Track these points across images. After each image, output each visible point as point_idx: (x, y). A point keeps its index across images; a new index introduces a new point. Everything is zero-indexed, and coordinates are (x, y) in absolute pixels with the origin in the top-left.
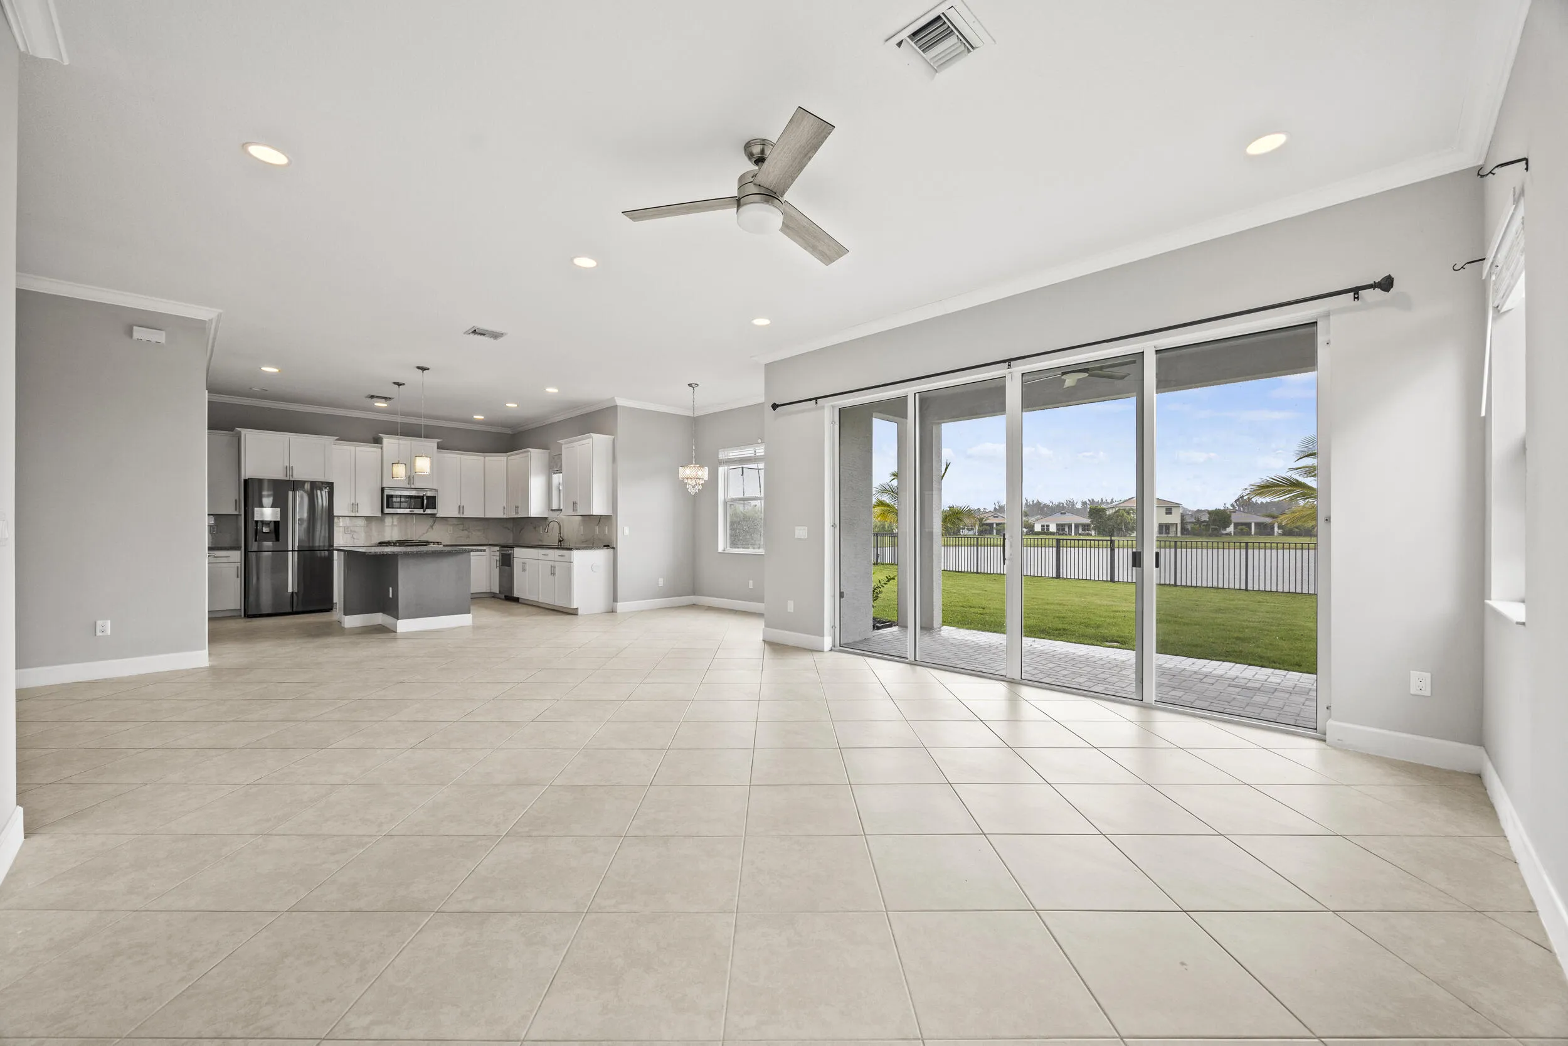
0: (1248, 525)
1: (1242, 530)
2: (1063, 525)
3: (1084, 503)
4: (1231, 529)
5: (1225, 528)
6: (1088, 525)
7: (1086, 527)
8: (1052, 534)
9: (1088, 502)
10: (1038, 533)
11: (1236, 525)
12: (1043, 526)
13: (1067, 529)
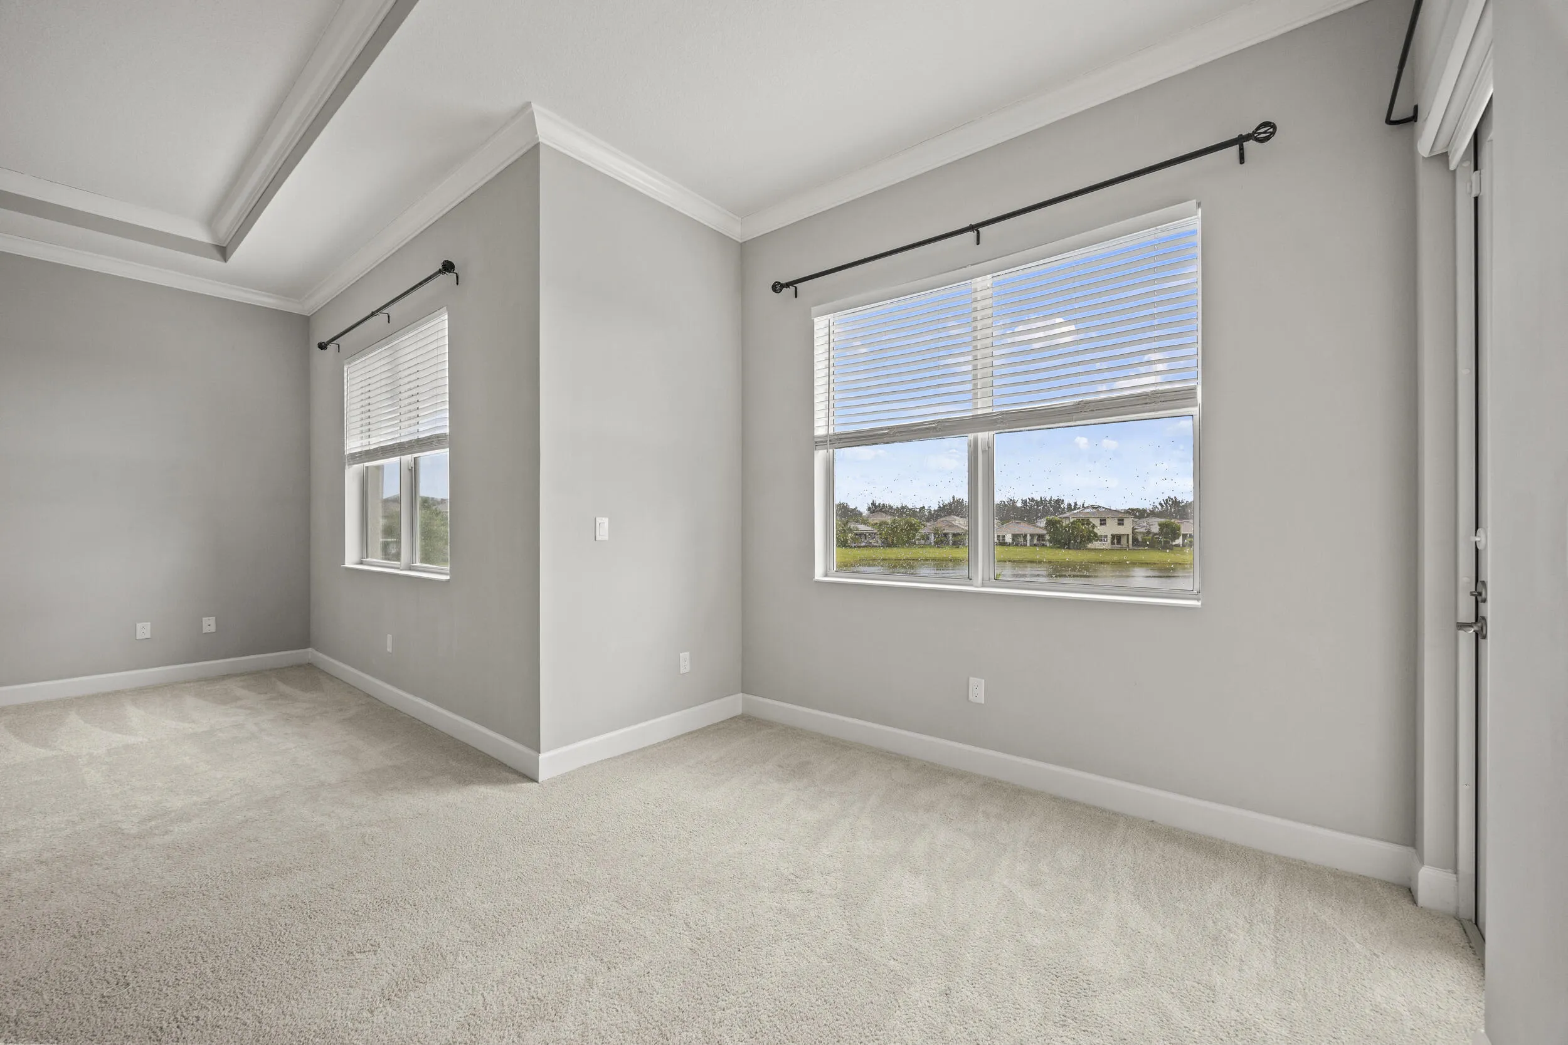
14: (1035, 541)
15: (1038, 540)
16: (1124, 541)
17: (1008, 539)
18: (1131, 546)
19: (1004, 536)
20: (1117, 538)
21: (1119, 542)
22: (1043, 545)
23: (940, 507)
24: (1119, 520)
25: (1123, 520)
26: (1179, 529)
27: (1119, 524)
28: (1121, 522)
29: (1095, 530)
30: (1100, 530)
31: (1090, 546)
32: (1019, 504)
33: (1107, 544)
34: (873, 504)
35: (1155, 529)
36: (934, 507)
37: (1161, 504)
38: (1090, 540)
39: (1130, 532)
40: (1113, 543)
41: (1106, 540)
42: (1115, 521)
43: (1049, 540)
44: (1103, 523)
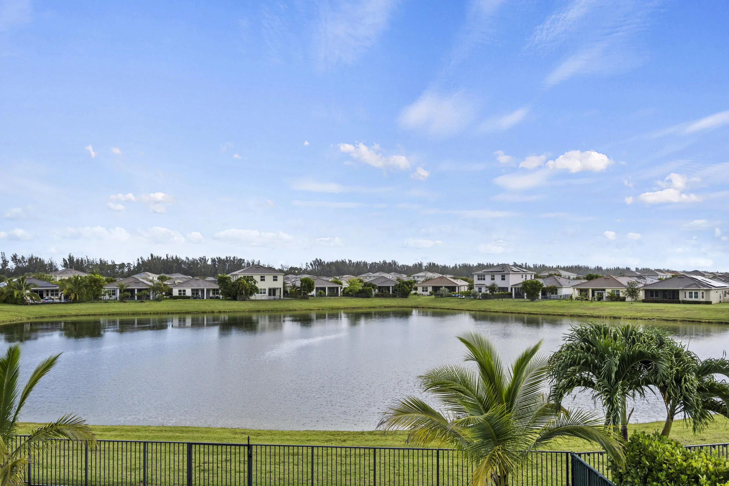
0: (324, 289)
1: (320, 293)
2: (197, 290)
3: (213, 260)
4: (314, 292)
5: (310, 292)
6: (217, 290)
7: (215, 291)
8: (188, 298)
9: (216, 260)
10: (176, 298)
11: (317, 289)
12: (180, 291)
13: (200, 293)
14: (211, 295)
15: (214, 294)
16: (277, 293)
17: (189, 293)
18: (282, 297)
19: (184, 291)
20: (272, 291)
21: (274, 294)
22: (218, 298)
23: (139, 264)
25: (276, 277)
26: (313, 284)
27: (274, 280)
28: (275, 279)
29: (257, 285)
30: (260, 285)
31: (253, 297)
32: (209, 263)
33: (265, 296)
34: (71, 259)
35: (298, 284)
36: (134, 262)
37: (311, 264)
38: (251, 294)
39: (282, 286)
40: (270, 294)
41: (265, 293)
42: (271, 278)
43: (221, 294)
44: (263, 279)
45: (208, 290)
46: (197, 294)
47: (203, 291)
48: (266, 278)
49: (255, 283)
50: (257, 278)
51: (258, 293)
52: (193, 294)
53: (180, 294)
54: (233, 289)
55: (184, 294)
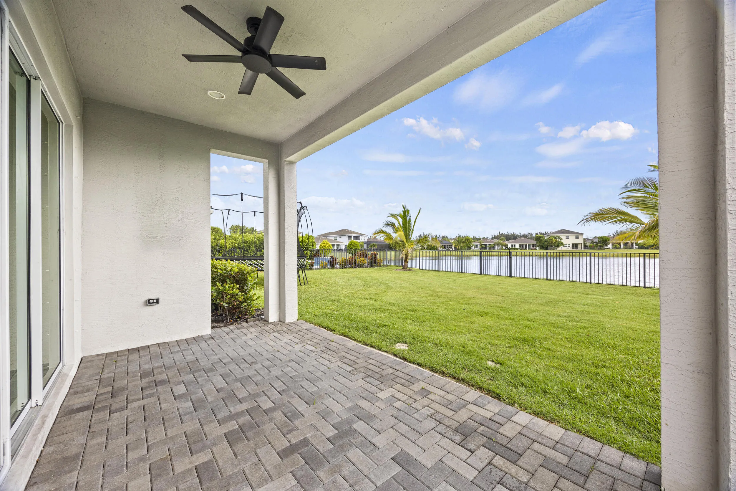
0: (620, 244)
2: (522, 245)
4: (610, 246)
6: (535, 245)
7: (534, 245)
8: (517, 249)
12: (512, 245)
14: (531, 247)
15: (533, 247)
16: (579, 246)
17: (517, 246)
18: (583, 249)
19: (515, 245)
20: (575, 246)
22: (535, 249)
24: (576, 236)
25: (578, 236)
27: (576, 238)
28: (577, 238)
29: (562, 241)
30: (565, 241)
31: (560, 249)
33: (570, 248)
35: (595, 240)
38: (558, 246)
39: (582, 242)
40: (573, 247)
41: (569, 246)
42: (574, 237)
43: (538, 246)
44: (567, 238)
45: (529, 245)
46: (523, 247)
47: (526, 245)
48: (570, 237)
49: (561, 240)
50: (563, 237)
51: (564, 246)
52: (520, 247)
53: (512, 247)
54: (546, 243)
55: (515, 247)
